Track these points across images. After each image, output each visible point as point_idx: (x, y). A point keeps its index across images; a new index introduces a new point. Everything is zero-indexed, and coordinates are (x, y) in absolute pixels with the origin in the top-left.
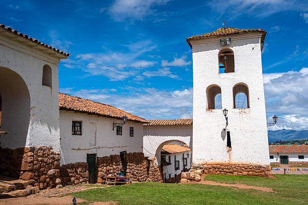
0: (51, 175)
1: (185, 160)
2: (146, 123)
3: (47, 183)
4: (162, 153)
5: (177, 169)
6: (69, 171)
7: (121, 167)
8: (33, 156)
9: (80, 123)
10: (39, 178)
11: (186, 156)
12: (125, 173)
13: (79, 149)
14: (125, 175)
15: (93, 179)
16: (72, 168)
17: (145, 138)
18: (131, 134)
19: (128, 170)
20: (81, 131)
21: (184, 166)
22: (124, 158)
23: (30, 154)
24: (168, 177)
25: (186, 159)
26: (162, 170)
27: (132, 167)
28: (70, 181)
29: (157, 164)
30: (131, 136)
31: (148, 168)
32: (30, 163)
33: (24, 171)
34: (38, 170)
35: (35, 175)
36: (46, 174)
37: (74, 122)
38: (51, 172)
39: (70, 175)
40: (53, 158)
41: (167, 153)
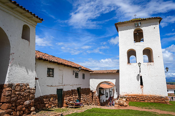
0: (26, 105)
1: (111, 93)
2: (91, 72)
3: (24, 111)
4: (100, 88)
5: (107, 97)
6: (45, 100)
7: (77, 97)
8: (11, 91)
9: (53, 69)
10: (16, 108)
11: (111, 90)
12: (80, 100)
13: (51, 86)
14: (80, 101)
15: (61, 105)
16: (47, 98)
17: (91, 80)
18: (83, 77)
19: (81, 98)
20: (53, 75)
21: (110, 95)
22: (79, 91)
23: (8, 89)
24: (102, 102)
25: (111, 91)
26: (99, 98)
27: (84, 97)
28: (45, 106)
29: (97, 95)
30: (83, 79)
31: (92, 97)
32: (7, 96)
33: (3, 103)
34: (15, 101)
35: (12, 106)
36: (22, 104)
37: (49, 69)
38: (27, 102)
39: (45, 102)
40: (29, 92)
41: (102, 88)
